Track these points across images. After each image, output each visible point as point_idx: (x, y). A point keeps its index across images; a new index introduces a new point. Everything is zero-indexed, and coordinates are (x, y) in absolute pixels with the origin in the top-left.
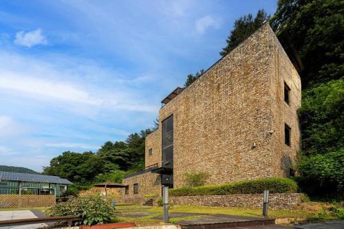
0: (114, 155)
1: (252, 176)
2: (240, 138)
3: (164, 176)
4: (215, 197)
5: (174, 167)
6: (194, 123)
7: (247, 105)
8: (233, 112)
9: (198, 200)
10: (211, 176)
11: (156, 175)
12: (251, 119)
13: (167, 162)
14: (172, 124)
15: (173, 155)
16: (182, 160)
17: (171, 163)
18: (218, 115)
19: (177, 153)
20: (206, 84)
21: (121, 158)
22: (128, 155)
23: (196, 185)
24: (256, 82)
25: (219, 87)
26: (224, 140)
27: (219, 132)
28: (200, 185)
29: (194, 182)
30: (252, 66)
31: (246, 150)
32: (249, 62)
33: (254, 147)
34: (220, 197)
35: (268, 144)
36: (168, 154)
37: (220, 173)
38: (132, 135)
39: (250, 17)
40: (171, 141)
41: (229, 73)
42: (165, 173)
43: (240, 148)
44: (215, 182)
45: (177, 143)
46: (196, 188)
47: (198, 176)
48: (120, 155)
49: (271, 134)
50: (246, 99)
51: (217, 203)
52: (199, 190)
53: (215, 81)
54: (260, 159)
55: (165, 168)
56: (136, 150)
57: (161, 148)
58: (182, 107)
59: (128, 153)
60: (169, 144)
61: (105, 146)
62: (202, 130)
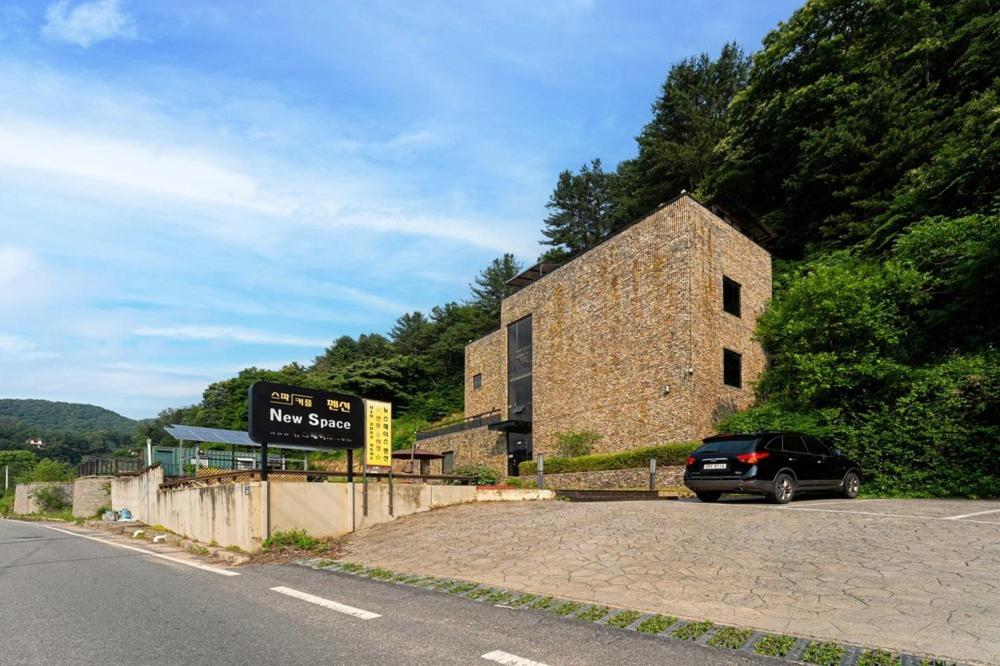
0: (365, 375)
1: (664, 438)
2: (648, 376)
3: (513, 435)
4: (605, 473)
5: (535, 418)
6: (572, 338)
7: (658, 322)
8: (638, 329)
9: (579, 479)
10: (602, 437)
11: (496, 434)
12: (664, 347)
13: (520, 409)
14: (531, 335)
15: (531, 395)
16: (549, 406)
17: (528, 410)
18: (614, 330)
19: (540, 392)
20: (593, 271)
21: (383, 382)
22: (399, 374)
23: (576, 453)
24: (670, 287)
25: (614, 282)
26: (623, 375)
27: (616, 362)
28: (584, 454)
29: (572, 447)
30: (664, 260)
31: (656, 395)
32: (661, 252)
33: (668, 393)
34: (613, 473)
35: (686, 389)
36: (521, 392)
37: (617, 433)
38: (407, 318)
39: (705, 59)
40: (529, 366)
41: (631, 261)
42: (516, 431)
43: (649, 391)
44: (608, 447)
45: (539, 372)
46: (575, 459)
47: (579, 438)
48: (379, 376)
49: (691, 374)
50: (656, 312)
51: (607, 483)
52: (581, 463)
53: (609, 269)
54: (676, 412)
55: (516, 422)
56: (419, 359)
57: (506, 378)
58: (551, 304)
59: (400, 370)
60: (523, 372)
61: (336, 348)
62: (586, 353)
